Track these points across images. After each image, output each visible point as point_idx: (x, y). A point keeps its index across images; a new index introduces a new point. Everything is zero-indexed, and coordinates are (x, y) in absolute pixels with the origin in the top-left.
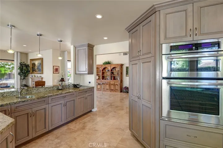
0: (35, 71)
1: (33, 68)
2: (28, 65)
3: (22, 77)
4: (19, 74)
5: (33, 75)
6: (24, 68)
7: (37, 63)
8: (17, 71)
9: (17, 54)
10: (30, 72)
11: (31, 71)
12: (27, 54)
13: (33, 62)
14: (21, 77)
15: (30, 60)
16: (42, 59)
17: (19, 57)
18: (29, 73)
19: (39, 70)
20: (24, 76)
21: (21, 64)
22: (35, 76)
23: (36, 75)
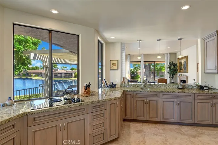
0: (182, 70)
1: (180, 67)
2: (176, 64)
3: (172, 76)
4: (168, 73)
5: (180, 73)
6: (172, 67)
7: (183, 61)
8: (167, 70)
9: (167, 55)
10: (177, 70)
11: (179, 70)
12: (175, 54)
13: (180, 61)
14: (170, 75)
15: (178, 59)
16: (187, 57)
17: (168, 58)
18: (177, 72)
19: (185, 69)
20: (172, 74)
21: (170, 64)
22: (181, 75)
23: (183, 74)
